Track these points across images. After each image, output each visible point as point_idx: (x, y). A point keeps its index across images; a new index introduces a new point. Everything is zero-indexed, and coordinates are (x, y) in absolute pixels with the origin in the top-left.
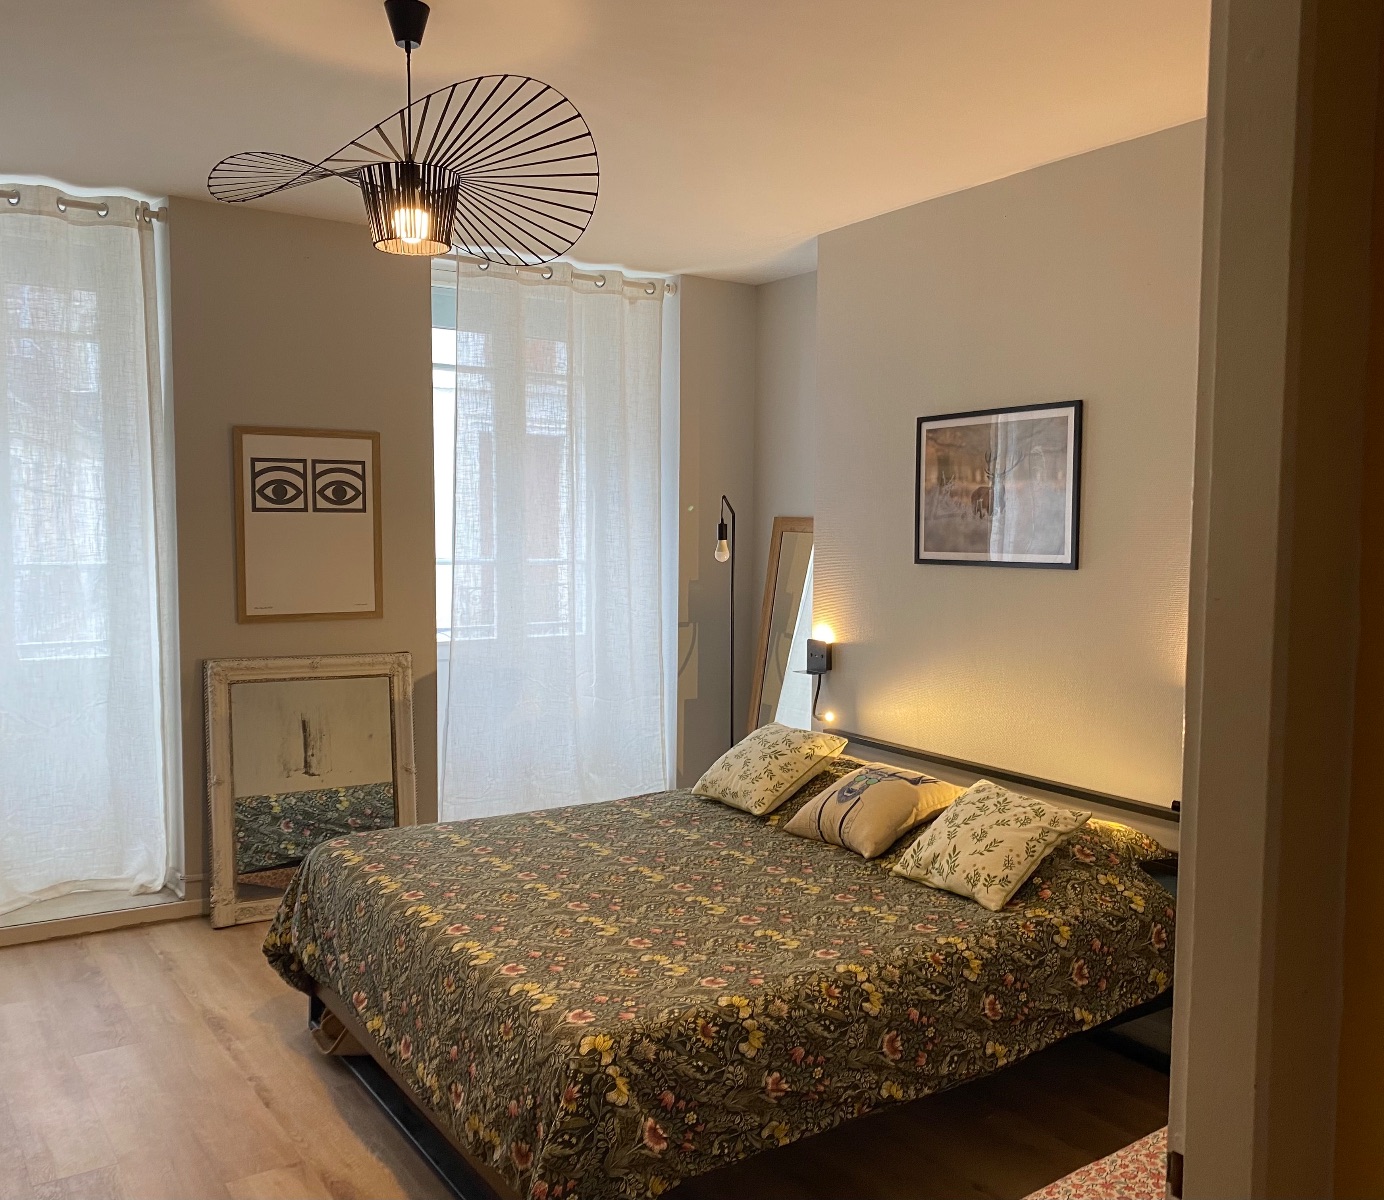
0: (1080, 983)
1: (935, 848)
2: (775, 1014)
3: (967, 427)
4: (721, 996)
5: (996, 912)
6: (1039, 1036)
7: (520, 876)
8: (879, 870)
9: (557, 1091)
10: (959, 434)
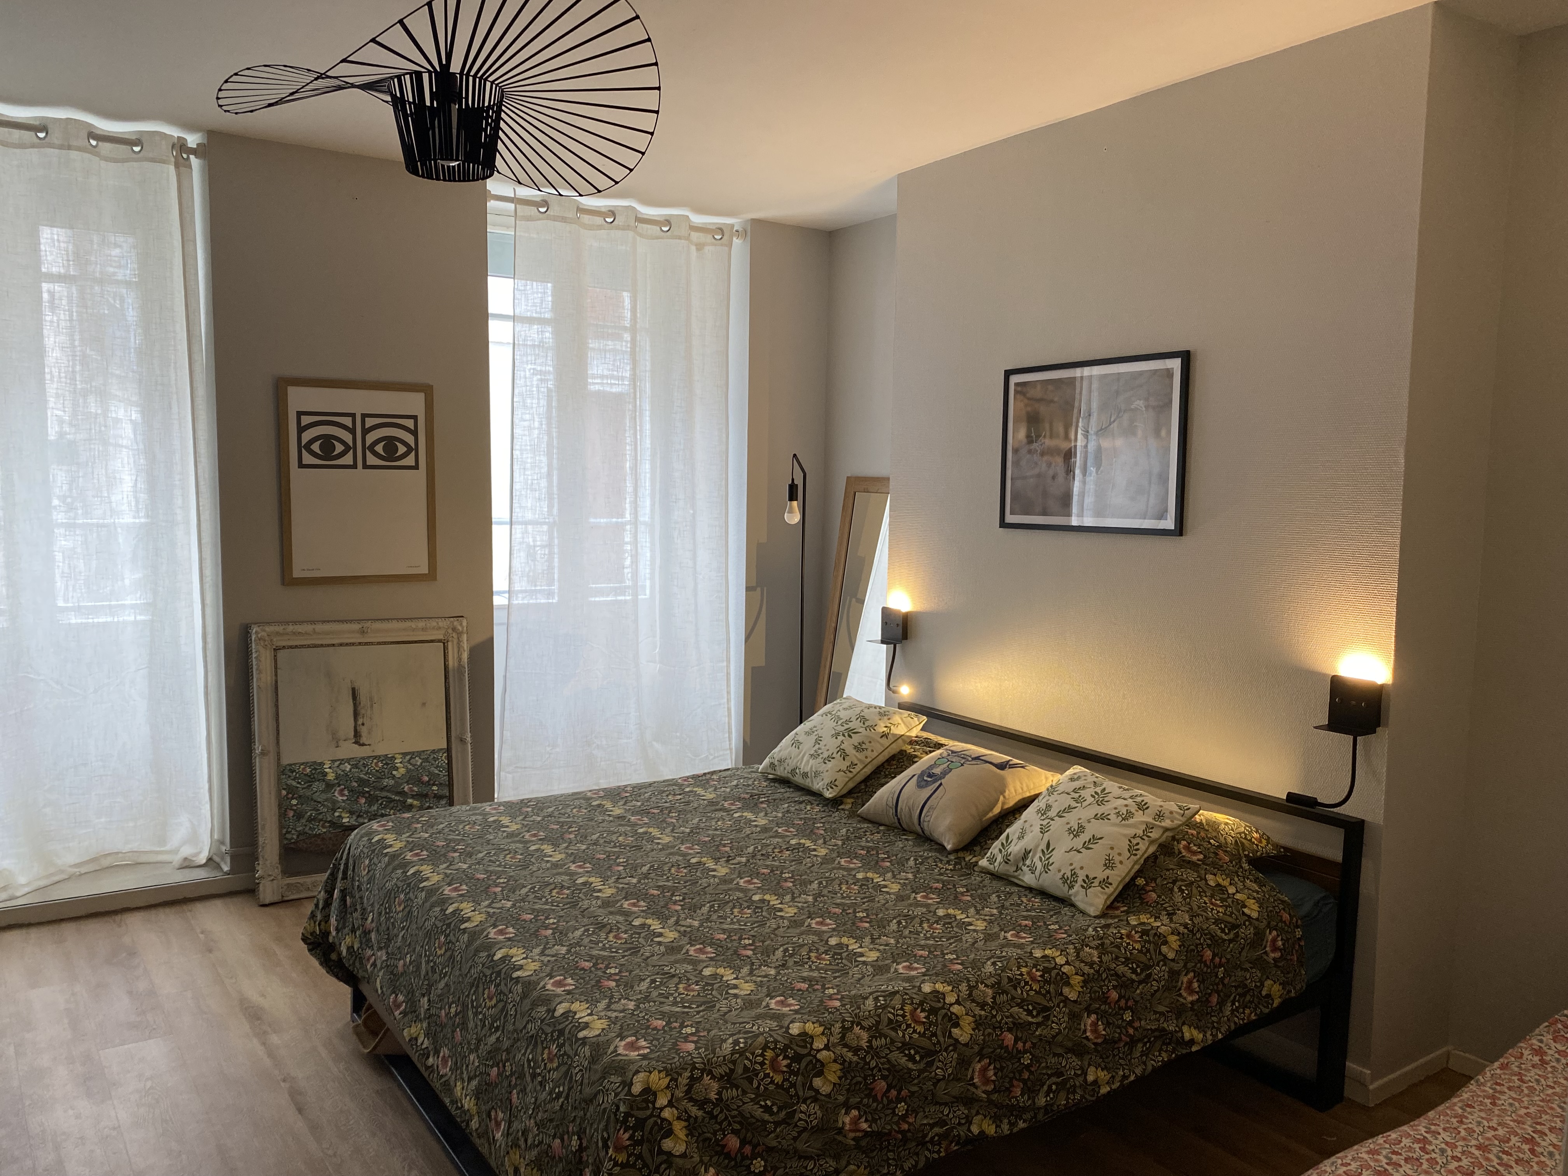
0: (1190, 999)
1: (1027, 842)
2: (854, 1044)
3: (1060, 381)
4: (792, 1022)
5: (1095, 917)
6: (1144, 1058)
7: (573, 867)
8: (963, 864)
9: (606, 1135)
10: (1050, 387)
